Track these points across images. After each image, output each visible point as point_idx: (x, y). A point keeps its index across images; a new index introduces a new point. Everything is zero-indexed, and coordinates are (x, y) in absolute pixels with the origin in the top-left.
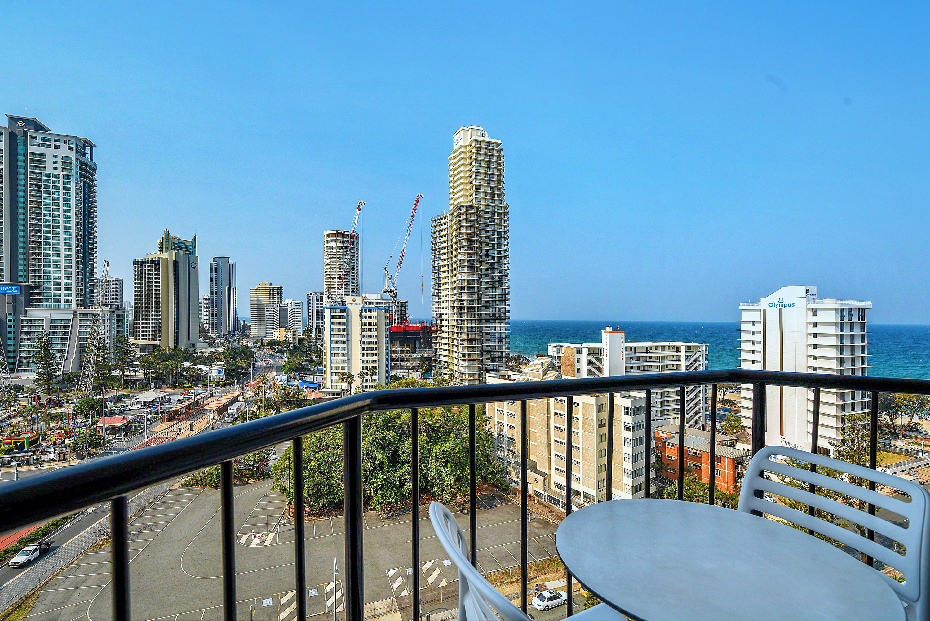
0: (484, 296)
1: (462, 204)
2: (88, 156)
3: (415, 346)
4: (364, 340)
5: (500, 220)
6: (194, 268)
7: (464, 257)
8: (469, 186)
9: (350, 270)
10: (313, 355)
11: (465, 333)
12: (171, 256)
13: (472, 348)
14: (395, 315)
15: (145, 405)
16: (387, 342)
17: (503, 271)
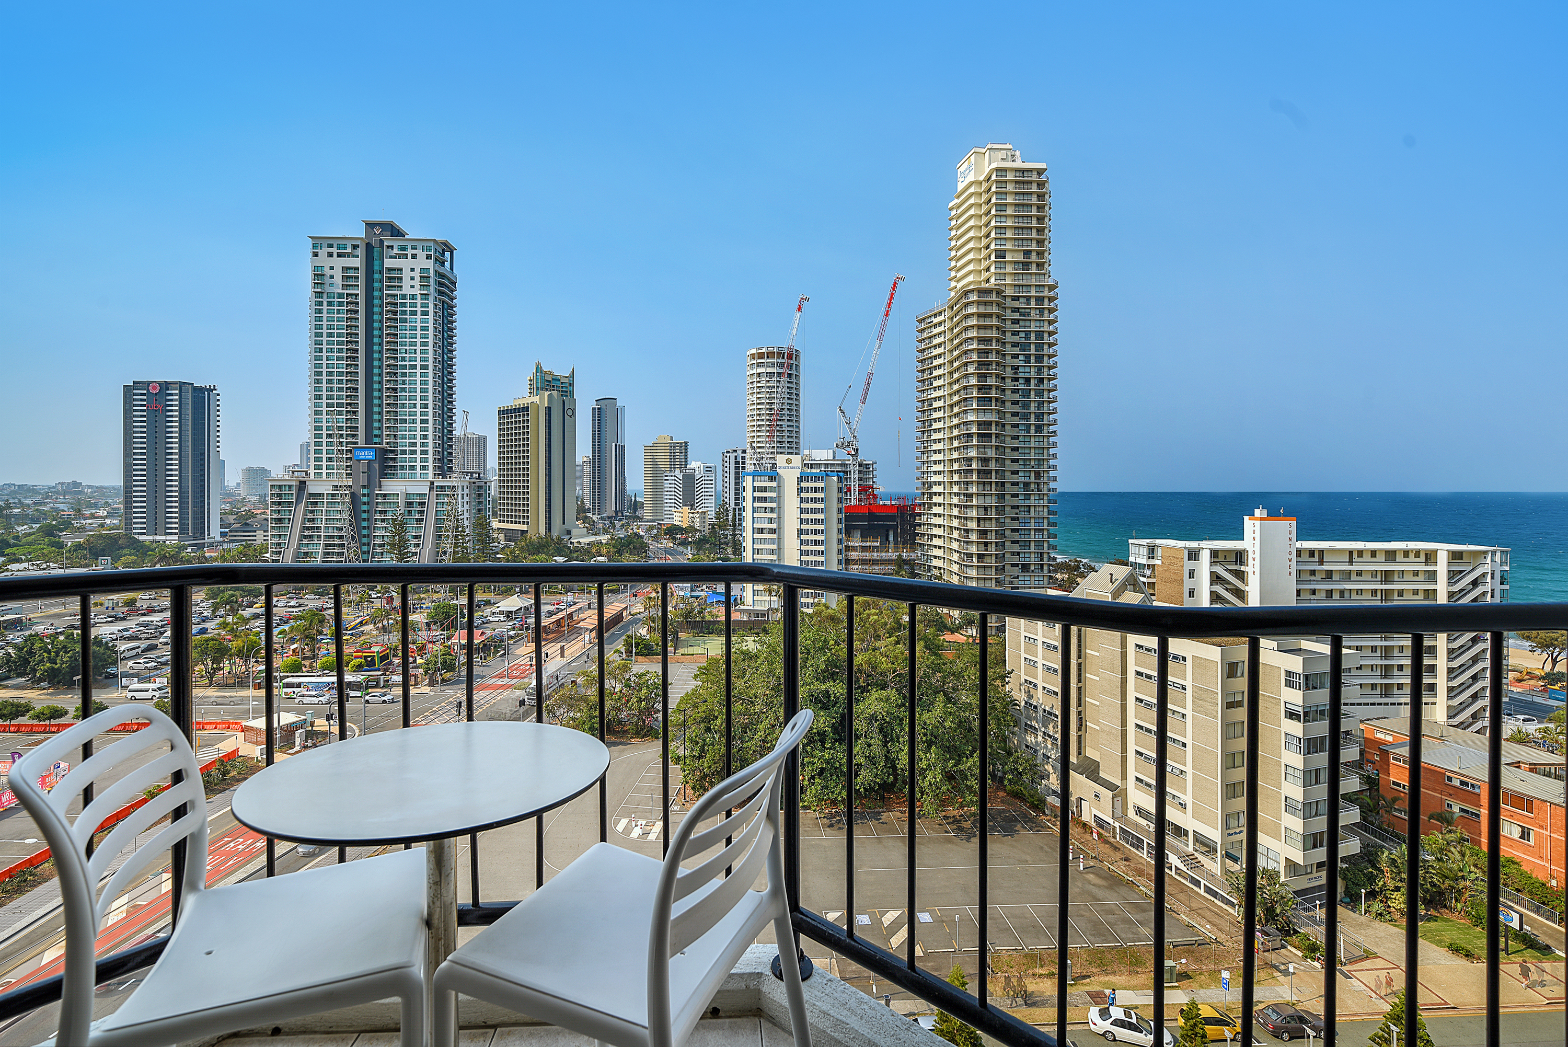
0: (1008, 451)
1: (971, 287)
2: (447, 264)
3: (887, 539)
4: (804, 527)
5: (1042, 311)
6: (570, 416)
7: (973, 381)
8: (984, 253)
9: (786, 412)
10: (730, 550)
11: (972, 518)
12: (541, 400)
13: (986, 544)
14: (855, 485)
15: (508, 617)
16: (840, 531)
17: (1045, 405)
